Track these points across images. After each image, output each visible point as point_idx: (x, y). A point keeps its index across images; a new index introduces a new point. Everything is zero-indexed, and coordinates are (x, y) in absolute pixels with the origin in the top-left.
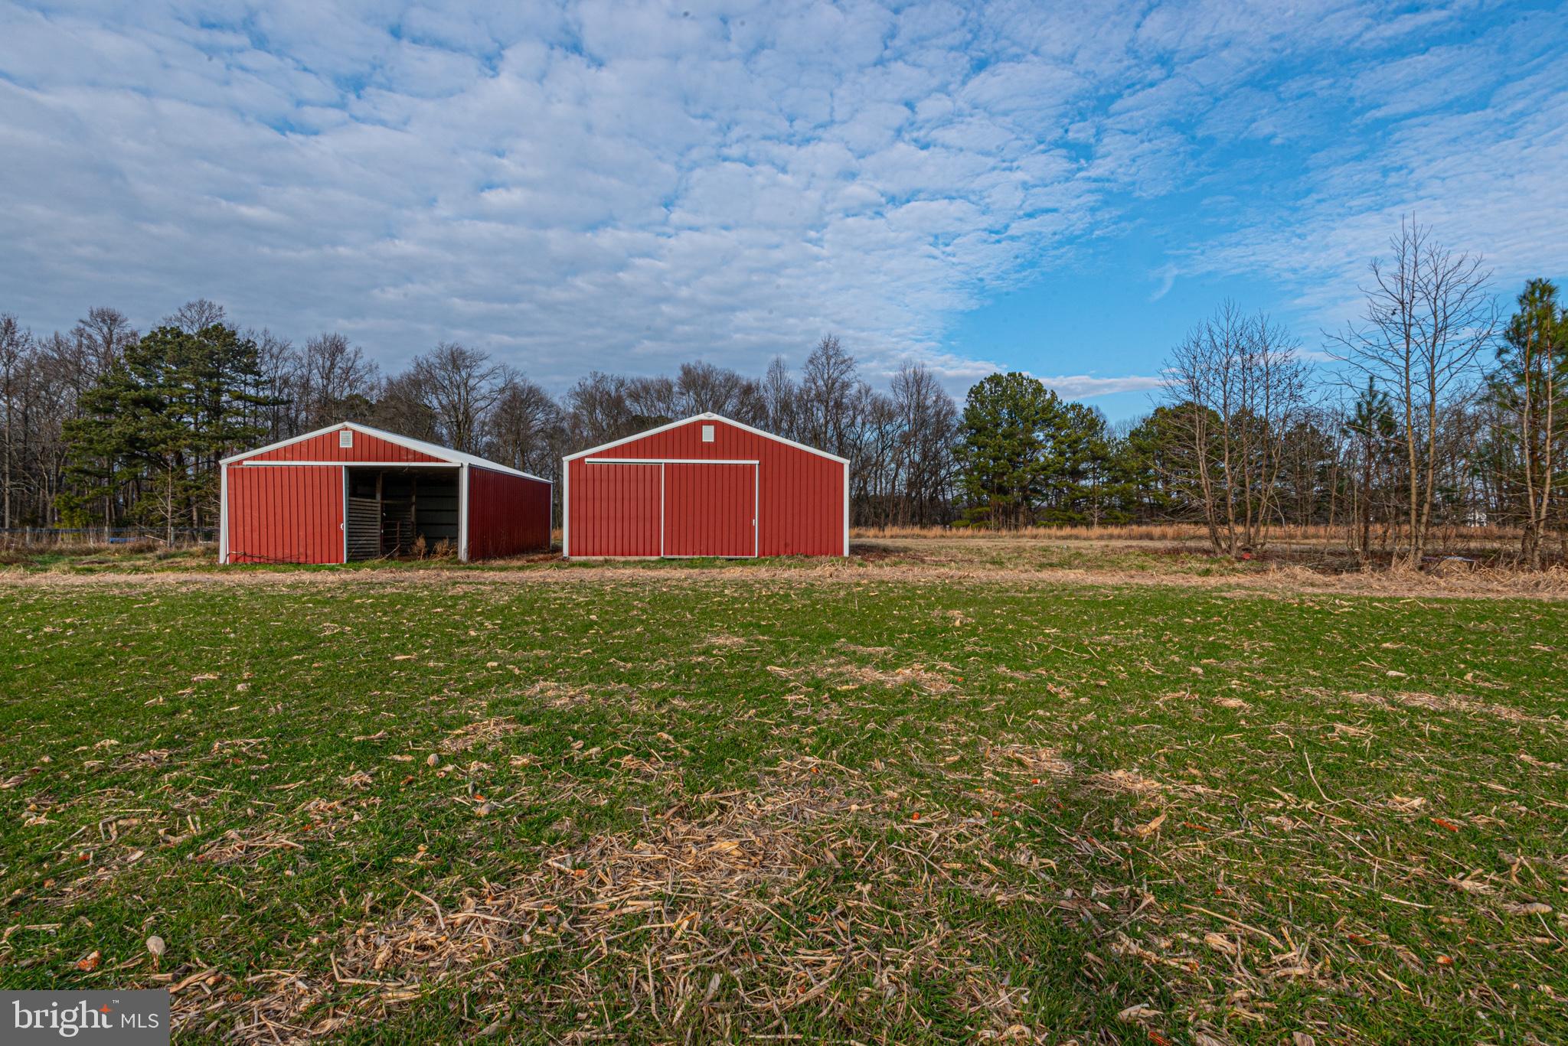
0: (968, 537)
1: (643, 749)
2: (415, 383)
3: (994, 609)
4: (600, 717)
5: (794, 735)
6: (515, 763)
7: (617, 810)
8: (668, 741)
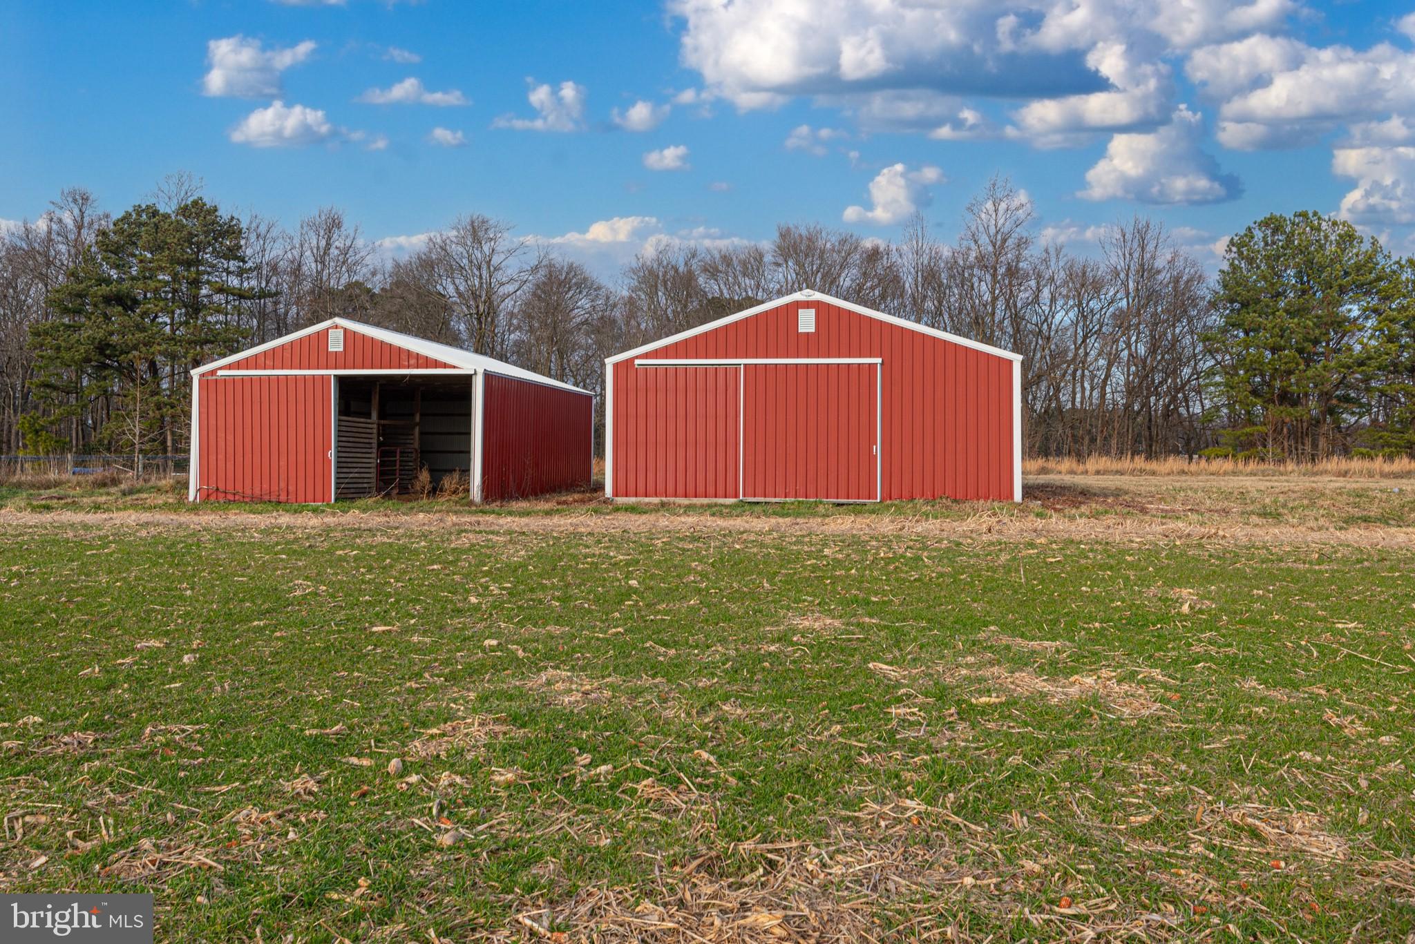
0: (1225, 473)
1: (670, 772)
2: (427, 264)
3: (1252, 587)
4: (620, 723)
5: (892, 766)
6: (497, 778)
7: (622, 855)
8: (709, 763)
